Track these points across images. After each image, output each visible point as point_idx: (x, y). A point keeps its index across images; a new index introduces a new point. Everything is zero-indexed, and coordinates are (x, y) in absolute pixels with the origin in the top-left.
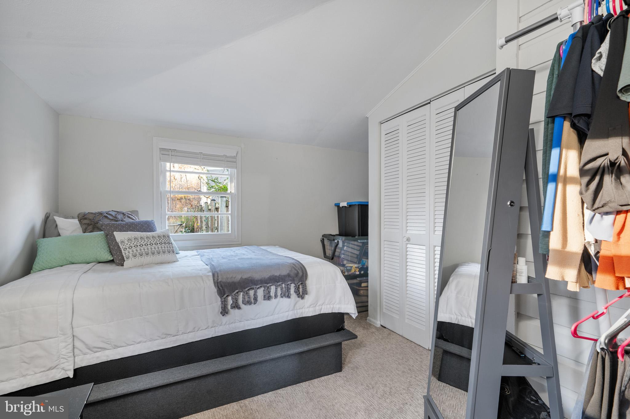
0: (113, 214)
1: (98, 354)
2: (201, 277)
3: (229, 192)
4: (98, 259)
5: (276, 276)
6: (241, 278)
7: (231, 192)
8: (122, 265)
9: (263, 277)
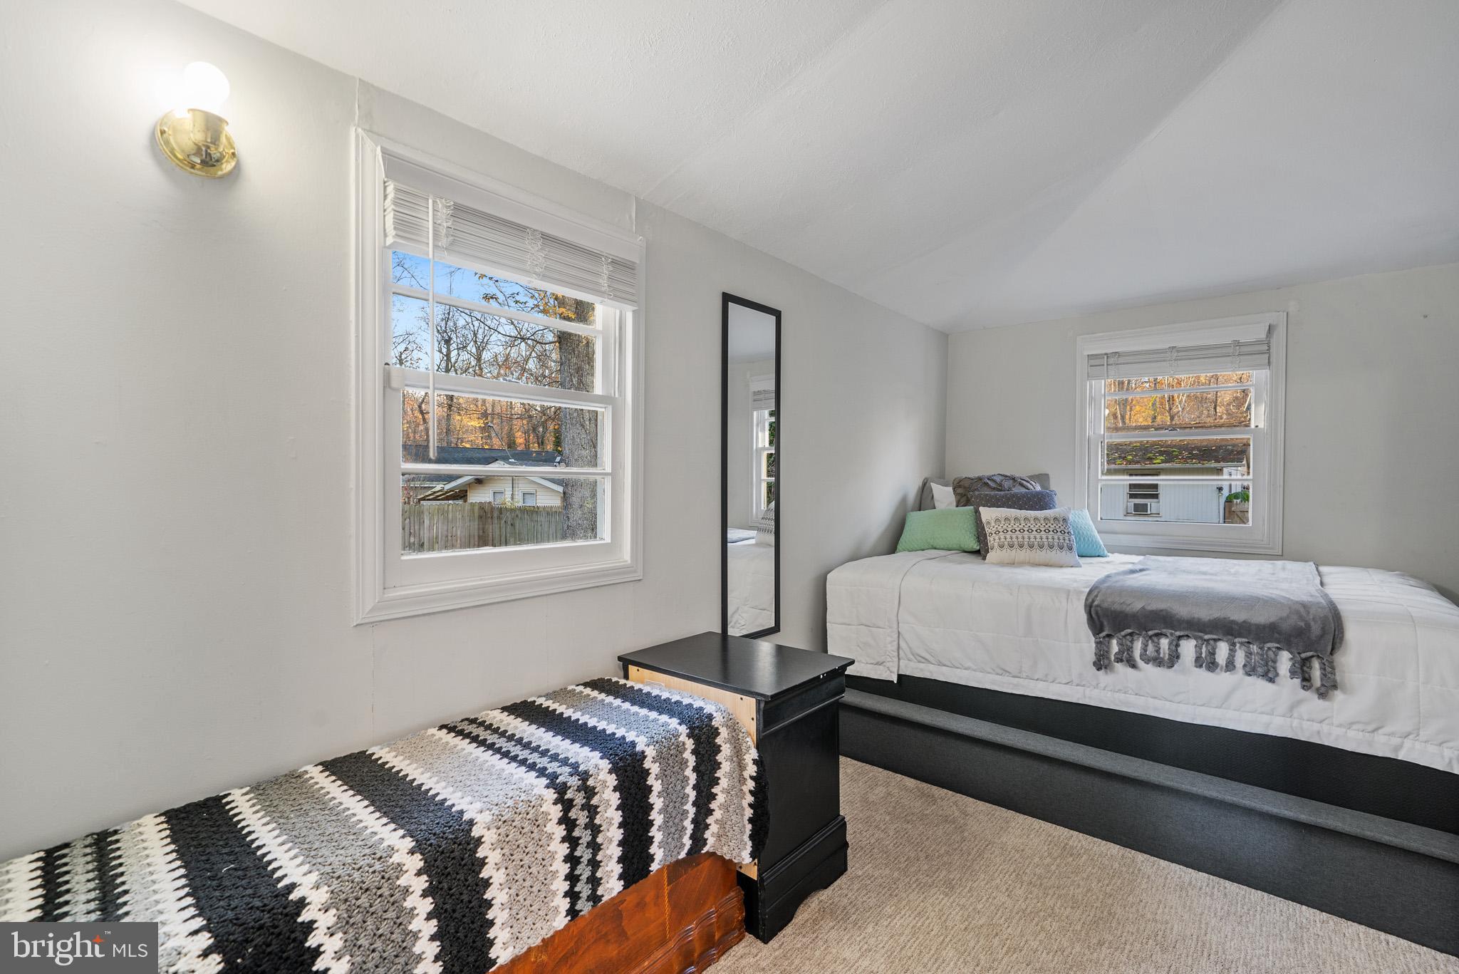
0: (998, 479)
1: (922, 666)
2: (1068, 592)
3: (1253, 426)
4: (962, 546)
5: (1233, 622)
6: (1143, 608)
7: (1257, 426)
8: (984, 558)
9: (1196, 616)
